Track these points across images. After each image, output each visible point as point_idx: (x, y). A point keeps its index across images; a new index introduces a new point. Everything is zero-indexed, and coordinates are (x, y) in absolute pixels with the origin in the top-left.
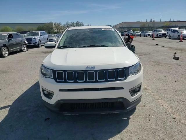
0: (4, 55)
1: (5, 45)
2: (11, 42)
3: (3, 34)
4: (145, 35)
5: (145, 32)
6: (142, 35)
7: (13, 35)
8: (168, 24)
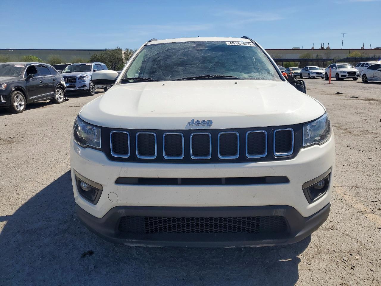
0: (16, 109)
1: (18, 89)
2: (32, 82)
3: (16, 66)
4: (311, 75)
5: (311, 69)
6: (305, 74)
7: (37, 68)
8: (359, 55)
